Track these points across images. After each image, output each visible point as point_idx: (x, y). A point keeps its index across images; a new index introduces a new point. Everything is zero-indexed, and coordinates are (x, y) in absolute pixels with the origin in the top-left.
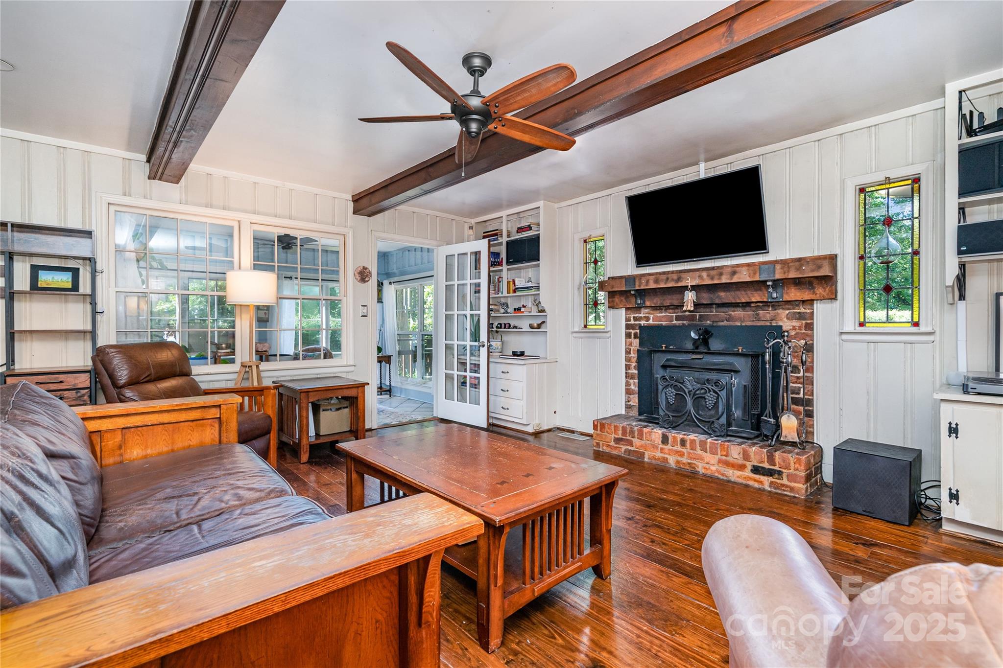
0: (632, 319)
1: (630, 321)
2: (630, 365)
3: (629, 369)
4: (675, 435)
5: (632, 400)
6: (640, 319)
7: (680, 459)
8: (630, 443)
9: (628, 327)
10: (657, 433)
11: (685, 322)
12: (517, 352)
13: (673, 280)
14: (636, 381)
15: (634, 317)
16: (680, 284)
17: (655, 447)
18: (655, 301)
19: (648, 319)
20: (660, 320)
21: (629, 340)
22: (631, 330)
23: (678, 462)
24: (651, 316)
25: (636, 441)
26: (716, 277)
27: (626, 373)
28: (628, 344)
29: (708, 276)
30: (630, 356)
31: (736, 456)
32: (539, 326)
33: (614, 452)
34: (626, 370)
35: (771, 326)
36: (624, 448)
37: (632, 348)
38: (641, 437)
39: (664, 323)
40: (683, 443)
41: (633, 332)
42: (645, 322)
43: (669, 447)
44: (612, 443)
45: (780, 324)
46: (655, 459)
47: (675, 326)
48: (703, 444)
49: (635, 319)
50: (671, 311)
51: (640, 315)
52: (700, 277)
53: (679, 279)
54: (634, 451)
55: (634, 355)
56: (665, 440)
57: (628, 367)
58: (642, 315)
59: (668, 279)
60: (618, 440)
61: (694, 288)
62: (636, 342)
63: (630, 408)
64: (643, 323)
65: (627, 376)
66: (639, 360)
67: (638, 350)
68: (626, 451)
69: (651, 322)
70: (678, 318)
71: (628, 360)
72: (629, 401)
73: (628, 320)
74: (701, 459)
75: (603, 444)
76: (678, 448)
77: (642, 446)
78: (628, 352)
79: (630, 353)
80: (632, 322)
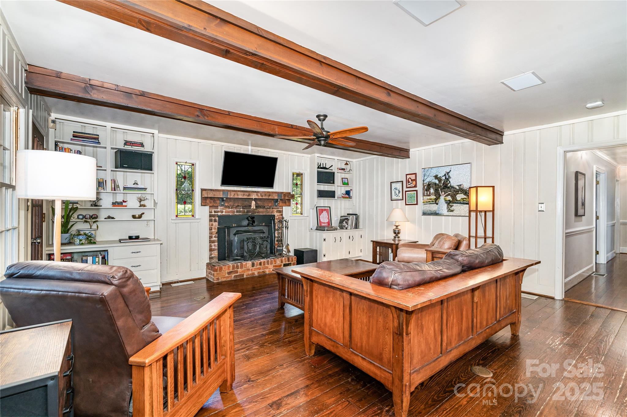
0: (213, 212)
1: (212, 213)
2: (212, 236)
3: (212, 238)
4: (257, 262)
5: (213, 254)
6: (218, 212)
7: (259, 271)
8: (237, 272)
9: (210, 216)
10: (249, 263)
11: (240, 213)
12: (133, 236)
13: (246, 195)
14: (216, 244)
15: (214, 211)
16: (249, 197)
17: (248, 270)
18: (230, 204)
19: (222, 212)
20: (229, 212)
21: (211, 223)
22: (212, 218)
23: (259, 272)
24: (224, 211)
25: (239, 270)
26: (264, 196)
27: (210, 240)
28: (210, 225)
29: (261, 195)
30: (212, 231)
31: (279, 263)
32: (140, 217)
33: (228, 280)
34: (210, 239)
35: (272, 215)
36: (233, 275)
37: (213, 227)
38: (242, 267)
39: (231, 214)
40: (260, 264)
41: (213, 218)
42: (221, 214)
43: (255, 267)
44: (227, 275)
45: (274, 214)
46: (249, 275)
47: (236, 215)
48: (268, 262)
49: (215, 212)
50: (234, 208)
51: (218, 210)
52: (257, 195)
53: (249, 195)
54: (239, 275)
55: (214, 231)
56: (253, 265)
57: (211, 237)
58: (219, 210)
59: (244, 194)
60: (229, 273)
61: (255, 200)
62: (216, 224)
63: (212, 258)
64: (219, 214)
65: (211, 242)
66: (218, 232)
67: (218, 228)
68: (234, 276)
69: (224, 213)
70: (237, 212)
71: (211, 233)
72: (211, 255)
73: (210, 212)
74: (267, 268)
75: (221, 278)
76: (259, 267)
77: (242, 271)
78: (211, 229)
79: (212, 230)
80: (213, 213)
